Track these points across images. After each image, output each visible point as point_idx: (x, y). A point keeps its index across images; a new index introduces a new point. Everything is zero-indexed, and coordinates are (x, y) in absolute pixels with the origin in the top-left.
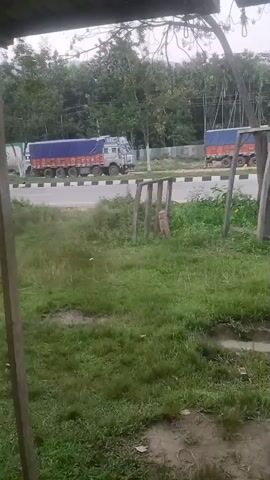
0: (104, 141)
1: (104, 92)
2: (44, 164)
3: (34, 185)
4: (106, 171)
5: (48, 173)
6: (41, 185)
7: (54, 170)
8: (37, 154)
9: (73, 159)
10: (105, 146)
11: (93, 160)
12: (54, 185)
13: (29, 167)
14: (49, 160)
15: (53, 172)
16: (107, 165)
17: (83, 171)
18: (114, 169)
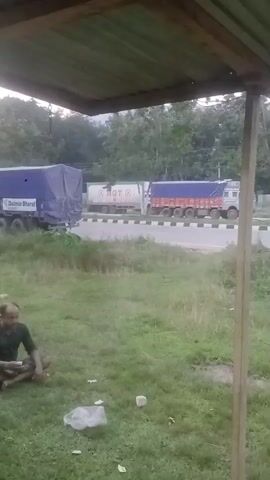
0: (225, 184)
1: (228, 136)
2: (163, 202)
3: (155, 223)
4: (224, 214)
5: (166, 212)
6: (161, 224)
7: (172, 209)
8: (157, 192)
9: (192, 200)
10: (227, 189)
11: (212, 203)
12: (173, 224)
13: (149, 205)
14: (168, 199)
15: (171, 211)
16: (225, 208)
17: (200, 213)
18: (233, 212)
